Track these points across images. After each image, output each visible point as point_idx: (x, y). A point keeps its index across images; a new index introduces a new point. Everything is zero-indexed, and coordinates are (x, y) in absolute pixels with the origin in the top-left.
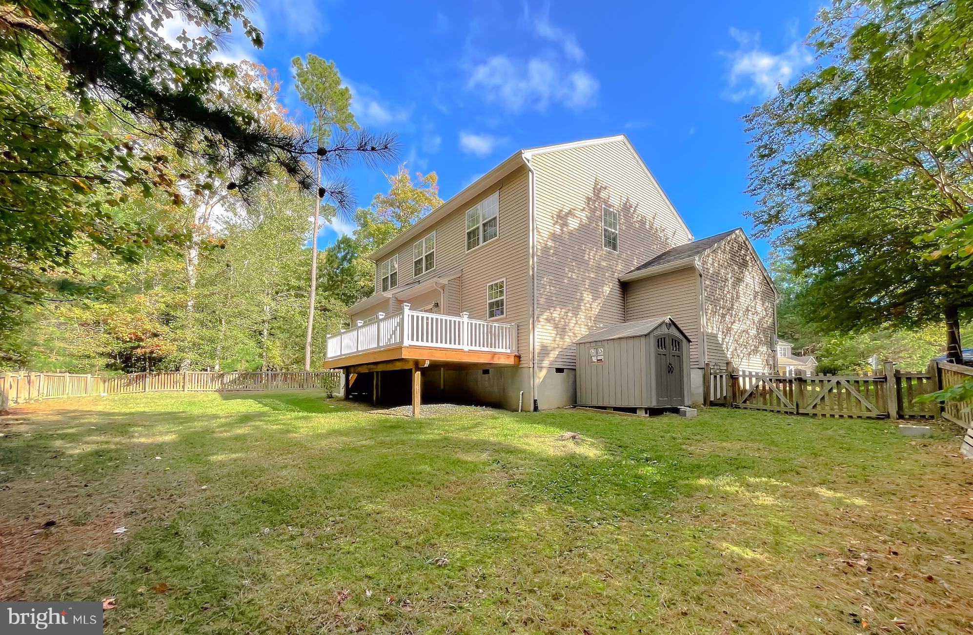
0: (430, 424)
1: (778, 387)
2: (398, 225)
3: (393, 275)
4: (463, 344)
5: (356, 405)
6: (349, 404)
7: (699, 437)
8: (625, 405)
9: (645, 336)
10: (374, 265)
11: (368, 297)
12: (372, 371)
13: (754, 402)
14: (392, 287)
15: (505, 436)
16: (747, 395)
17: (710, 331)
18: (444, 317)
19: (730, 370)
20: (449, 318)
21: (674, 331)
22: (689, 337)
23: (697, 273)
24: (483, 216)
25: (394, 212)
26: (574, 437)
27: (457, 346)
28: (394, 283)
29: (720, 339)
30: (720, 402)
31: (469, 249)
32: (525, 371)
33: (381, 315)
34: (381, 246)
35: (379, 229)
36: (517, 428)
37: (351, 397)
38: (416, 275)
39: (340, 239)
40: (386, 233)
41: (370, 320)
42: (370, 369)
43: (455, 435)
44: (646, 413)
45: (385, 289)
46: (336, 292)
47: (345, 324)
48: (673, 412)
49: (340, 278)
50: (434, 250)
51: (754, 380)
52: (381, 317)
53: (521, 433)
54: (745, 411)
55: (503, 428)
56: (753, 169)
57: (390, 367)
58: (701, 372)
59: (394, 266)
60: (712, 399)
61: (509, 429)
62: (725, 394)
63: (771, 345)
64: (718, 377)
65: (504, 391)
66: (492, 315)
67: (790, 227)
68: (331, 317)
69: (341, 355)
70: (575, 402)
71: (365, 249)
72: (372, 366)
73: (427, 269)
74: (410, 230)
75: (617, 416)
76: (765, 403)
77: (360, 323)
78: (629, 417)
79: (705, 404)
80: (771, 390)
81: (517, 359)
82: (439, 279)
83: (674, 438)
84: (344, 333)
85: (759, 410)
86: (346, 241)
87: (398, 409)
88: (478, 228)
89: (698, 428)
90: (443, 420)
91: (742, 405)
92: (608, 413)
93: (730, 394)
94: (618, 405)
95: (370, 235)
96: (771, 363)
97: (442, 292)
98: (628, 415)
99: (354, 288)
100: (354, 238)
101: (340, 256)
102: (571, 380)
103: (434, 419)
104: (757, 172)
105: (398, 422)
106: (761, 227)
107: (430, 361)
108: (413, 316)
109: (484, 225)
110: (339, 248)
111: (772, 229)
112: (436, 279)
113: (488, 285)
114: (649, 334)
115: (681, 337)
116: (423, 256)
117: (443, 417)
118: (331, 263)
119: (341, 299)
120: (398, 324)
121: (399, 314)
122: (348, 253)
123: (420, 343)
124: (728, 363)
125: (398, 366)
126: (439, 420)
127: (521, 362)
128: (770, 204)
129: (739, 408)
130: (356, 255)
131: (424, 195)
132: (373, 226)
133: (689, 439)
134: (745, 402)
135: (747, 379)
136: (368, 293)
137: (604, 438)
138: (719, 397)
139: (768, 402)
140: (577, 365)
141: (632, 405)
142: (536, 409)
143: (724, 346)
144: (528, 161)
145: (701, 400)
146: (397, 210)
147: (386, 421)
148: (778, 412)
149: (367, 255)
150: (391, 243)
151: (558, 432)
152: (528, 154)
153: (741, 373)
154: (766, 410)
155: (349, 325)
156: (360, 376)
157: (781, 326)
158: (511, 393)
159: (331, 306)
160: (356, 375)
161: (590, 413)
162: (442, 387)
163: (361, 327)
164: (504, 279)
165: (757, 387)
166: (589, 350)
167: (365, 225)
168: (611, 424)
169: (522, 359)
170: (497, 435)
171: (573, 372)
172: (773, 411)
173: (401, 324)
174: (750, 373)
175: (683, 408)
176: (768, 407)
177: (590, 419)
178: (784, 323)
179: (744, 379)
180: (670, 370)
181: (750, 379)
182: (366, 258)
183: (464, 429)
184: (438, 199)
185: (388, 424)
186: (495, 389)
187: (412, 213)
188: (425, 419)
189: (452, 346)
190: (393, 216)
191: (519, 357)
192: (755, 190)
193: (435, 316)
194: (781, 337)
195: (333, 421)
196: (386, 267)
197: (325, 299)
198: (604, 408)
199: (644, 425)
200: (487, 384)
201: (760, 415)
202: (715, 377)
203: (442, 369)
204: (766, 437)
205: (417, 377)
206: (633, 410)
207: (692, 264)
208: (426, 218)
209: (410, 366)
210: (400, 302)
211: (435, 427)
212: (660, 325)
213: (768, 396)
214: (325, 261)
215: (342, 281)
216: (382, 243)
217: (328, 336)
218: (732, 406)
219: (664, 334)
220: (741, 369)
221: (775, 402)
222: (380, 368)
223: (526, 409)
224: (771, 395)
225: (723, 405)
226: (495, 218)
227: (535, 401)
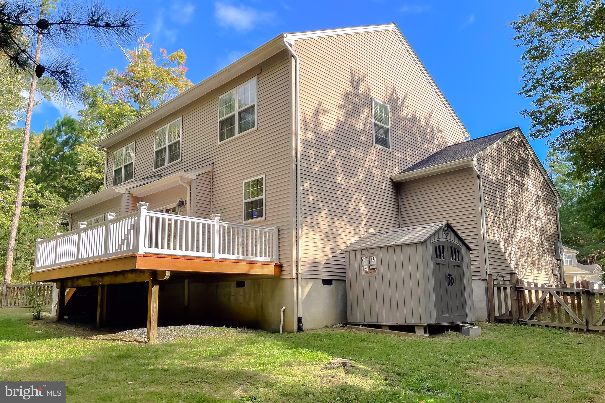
0: (167, 352)
1: (566, 301)
2: (136, 107)
3: (128, 167)
4: (214, 251)
5: (72, 329)
6: (63, 328)
7: (484, 360)
8: (402, 322)
9: (422, 243)
10: (104, 154)
11: (95, 192)
12: (95, 284)
13: (542, 318)
14: (126, 180)
15: (263, 364)
16: (534, 310)
17: (491, 238)
18: (191, 220)
19: (514, 281)
20: (196, 220)
21: (452, 238)
22: (469, 245)
23: (475, 175)
24: (239, 101)
25: (132, 92)
26: (344, 365)
27: (206, 254)
28: (129, 176)
29: (502, 247)
30: (506, 318)
31: (221, 140)
32: (288, 283)
33: (111, 216)
34: (114, 131)
35: (111, 111)
36: (277, 354)
37: (66, 317)
38: (156, 167)
39: (61, 120)
40: (120, 117)
41: (97, 221)
42: (93, 282)
43: (200, 365)
44: (426, 332)
45: (117, 182)
46: (53, 184)
47: (63, 224)
48: (455, 331)
49: (58, 167)
50: (180, 139)
51: (540, 292)
52: (110, 218)
53: (282, 360)
54: (533, 328)
55: (260, 355)
56: (527, 71)
57: (120, 280)
58: (483, 284)
59: (129, 156)
60: (497, 314)
61: (267, 356)
62: (510, 309)
63: (556, 254)
64: (502, 289)
65: (262, 308)
66: (248, 216)
67: (568, 128)
68: (45, 215)
69: (56, 264)
70: (346, 319)
71: (93, 132)
72: (95, 279)
73: (170, 161)
74: (150, 115)
75: (393, 336)
76: (553, 319)
77: (82, 225)
78: (405, 337)
79: (489, 320)
80: (559, 305)
81: (278, 269)
82: (185, 173)
83: (458, 362)
84: (60, 237)
85: (547, 326)
86: (69, 123)
87: (128, 333)
88: (233, 116)
89: (483, 349)
90: (186, 347)
91: (529, 322)
92: (383, 333)
93: (515, 309)
94: (395, 323)
95: (101, 117)
96: (557, 273)
97: (189, 188)
98: (406, 336)
99: (76, 180)
100: (79, 119)
101: (59, 140)
102: (341, 293)
103: (174, 345)
104: (531, 74)
105: (128, 350)
106: (539, 127)
107: (172, 272)
108: (151, 218)
109: (240, 113)
110: (59, 130)
111: (551, 129)
112: (181, 173)
113: (245, 181)
114: (426, 241)
115: (460, 244)
116: (167, 145)
117: (186, 342)
118: (47, 149)
119: (59, 193)
120: (133, 227)
121: (134, 215)
122: (70, 138)
123: (159, 251)
124: (512, 274)
125: (131, 278)
126: (181, 346)
127: (283, 273)
128: (547, 104)
129: (527, 324)
130: (81, 140)
131: (169, 75)
132: (103, 107)
133: (474, 363)
134: (532, 318)
135: (533, 292)
136: (95, 186)
137: (379, 364)
138: (504, 311)
139: (557, 317)
140: (347, 275)
141: (410, 323)
142: (300, 329)
143: (507, 255)
144: (291, 45)
145: (485, 316)
146: (135, 89)
147: (112, 349)
148: (568, 329)
149: (95, 140)
150: (126, 129)
151: (325, 358)
152: (290, 39)
153: (526, 285)
154: (554, 327)
155: (67, 225)
156: (80, 290)
157: (564, 231)
158: (271, 310)
159: (46, 201)
160: (74, 290)
161: (362, 333)
162: (186, 303)
163: (84, 230)
164: (263, 176)
165: (545, 300)
166: (360, 259)
167: (93, 105)
168: (386, 346)
169: (284, 269)
170: (253, 364)
171: (343, 284)
172: (562, 328)
173: (136, 227)
174: (536, 285)
175: (466, 326)
176: (557, 324)
177: (363, 340)
178: (568, 228)
179: (530, 292)
180: (450, 281)
181: (537, 292)
182: (94, 144)
183: (212, 357)
184: (186, 79)
185: (114, 354)
186: (252, 304)
187: (154, 94)
188: (163, 345)
189: (200, 254)
190: (130, 97)
191: (279, 267)
192: (530, 91)
193: (179, 218)
194: (567, 243)
195: (39, 351)
196: (120, 155)
197: (37, 192)
198: (379, 327)
199: (424, 347)
200: (241, 299)
201: (549, 333)
202: (499, 289)
203: (186, 281)
204: (557, 359)
205: (155, 292)
206: (411, 329)
207: (468, 165)
208: (170, 103)
209: (146, 278)
210: (137, 200)
211: (175, 355)
212: (438, 231)
213: (556, 310)
214: (39, 145)
215: (61, 171)
216: (116, 127)
217: (39, 240)
218: (519, 323)
219: (443, 241)
220: (525, 280)
221: (564, 317)
222: (107, 281)
223: (288, 328)
224: (559, 310)
225: (508, 321)
226: (253, 107)
227: (299, 320)
